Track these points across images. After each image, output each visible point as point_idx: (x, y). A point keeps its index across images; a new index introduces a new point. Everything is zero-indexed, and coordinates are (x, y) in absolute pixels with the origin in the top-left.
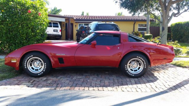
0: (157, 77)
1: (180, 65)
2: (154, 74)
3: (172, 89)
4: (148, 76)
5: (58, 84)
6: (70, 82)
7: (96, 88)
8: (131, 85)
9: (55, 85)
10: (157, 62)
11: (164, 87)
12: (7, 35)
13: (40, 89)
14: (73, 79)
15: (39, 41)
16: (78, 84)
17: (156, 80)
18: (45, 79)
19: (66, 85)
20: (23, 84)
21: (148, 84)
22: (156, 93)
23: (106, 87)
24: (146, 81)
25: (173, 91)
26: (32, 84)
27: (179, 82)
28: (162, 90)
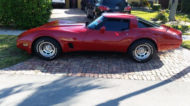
0: (163, 62)
1: (186, 46)
2: (160, 58)
3: (176, 77)
4: (154, 60)
5: (69, 69)
6: (80, 66)
7: (104, 75)
8: (138, 72)
9: (67, 70)
10: (164, 48)
11: (168, 75)
12: (13, 10)
13: (53, 75)
14: (83, 63)
15: (45, 16)
16: (88, 69)
17: (162, 66)
18: (56, 62)
19: (77, 71)
20: (37, 68)
21: (153, 71)
22: (160, 81)
23: (114, 73)
24: (152, 67)
25: (177, 80)
26: (46, 69)
27: (183, 69)
28: (166, 78)
